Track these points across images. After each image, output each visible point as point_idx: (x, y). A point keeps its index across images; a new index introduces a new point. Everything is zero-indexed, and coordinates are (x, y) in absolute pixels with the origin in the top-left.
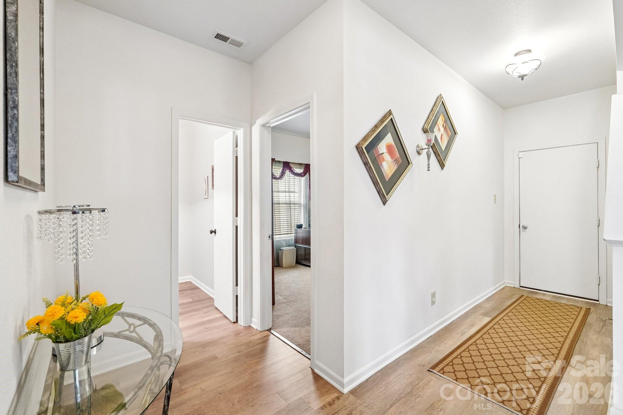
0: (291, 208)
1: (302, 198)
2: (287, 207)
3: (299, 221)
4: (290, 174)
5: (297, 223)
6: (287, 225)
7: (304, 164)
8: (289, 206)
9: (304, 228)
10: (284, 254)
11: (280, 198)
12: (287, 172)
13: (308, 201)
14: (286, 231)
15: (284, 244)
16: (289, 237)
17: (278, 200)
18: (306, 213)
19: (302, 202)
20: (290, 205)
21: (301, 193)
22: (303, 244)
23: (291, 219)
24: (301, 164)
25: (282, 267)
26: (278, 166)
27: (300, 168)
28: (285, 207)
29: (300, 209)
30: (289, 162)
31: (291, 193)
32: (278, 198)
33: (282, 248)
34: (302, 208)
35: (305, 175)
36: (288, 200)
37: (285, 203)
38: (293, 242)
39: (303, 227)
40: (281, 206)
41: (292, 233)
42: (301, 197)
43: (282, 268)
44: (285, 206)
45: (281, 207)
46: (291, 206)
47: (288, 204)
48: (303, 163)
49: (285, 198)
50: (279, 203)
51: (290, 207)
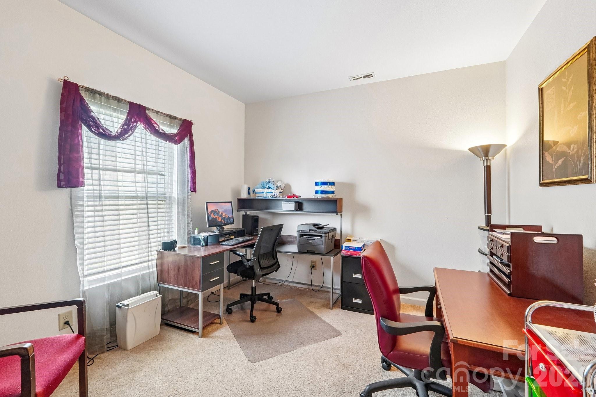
0: (149, 206)
1: (174, 187)
2: (140, 204)
3: (168, 232)
4: (146, 134)
5: (164, 237)
6: (139, 245)
7: (180, 119)
8: (145, 202)
9: (179, 248)
10: (130, 318)
11: (120, 184)
12: (140, 127)
13: (188, 193)
14: (137, 256)
15: (132, 288)
16: (144, 268)
17: (115, 188)
18: (184, 215)
19: (175, 195)
20: (147, 200)
21: (172, 176)
22: (177, 284)
23: (149, 230)
24: (172, 118)
25: (125, 349)
26: (115, 110)
27: (172, 127)
28: (135, 205)
29: (171, 208)
30: (145, 107)
31: (149, 176)
32: (115, 183)
33: (126, 302)
34: (175, 206)
35: (180, 140)
36: (140, 190)
37: (134, 197)
38: (154, 279)
39: (177, 247)
40: (121, 203)
41: (152, 260)
42: (172, 184)
43: (123, 353)
44: (133, 202)
45: (122, 205)
46: (149, 202)
47: (143, 197)
48: (178, 116)
49: (133, 184)
50: (118, 197)
51: (147, 204)
